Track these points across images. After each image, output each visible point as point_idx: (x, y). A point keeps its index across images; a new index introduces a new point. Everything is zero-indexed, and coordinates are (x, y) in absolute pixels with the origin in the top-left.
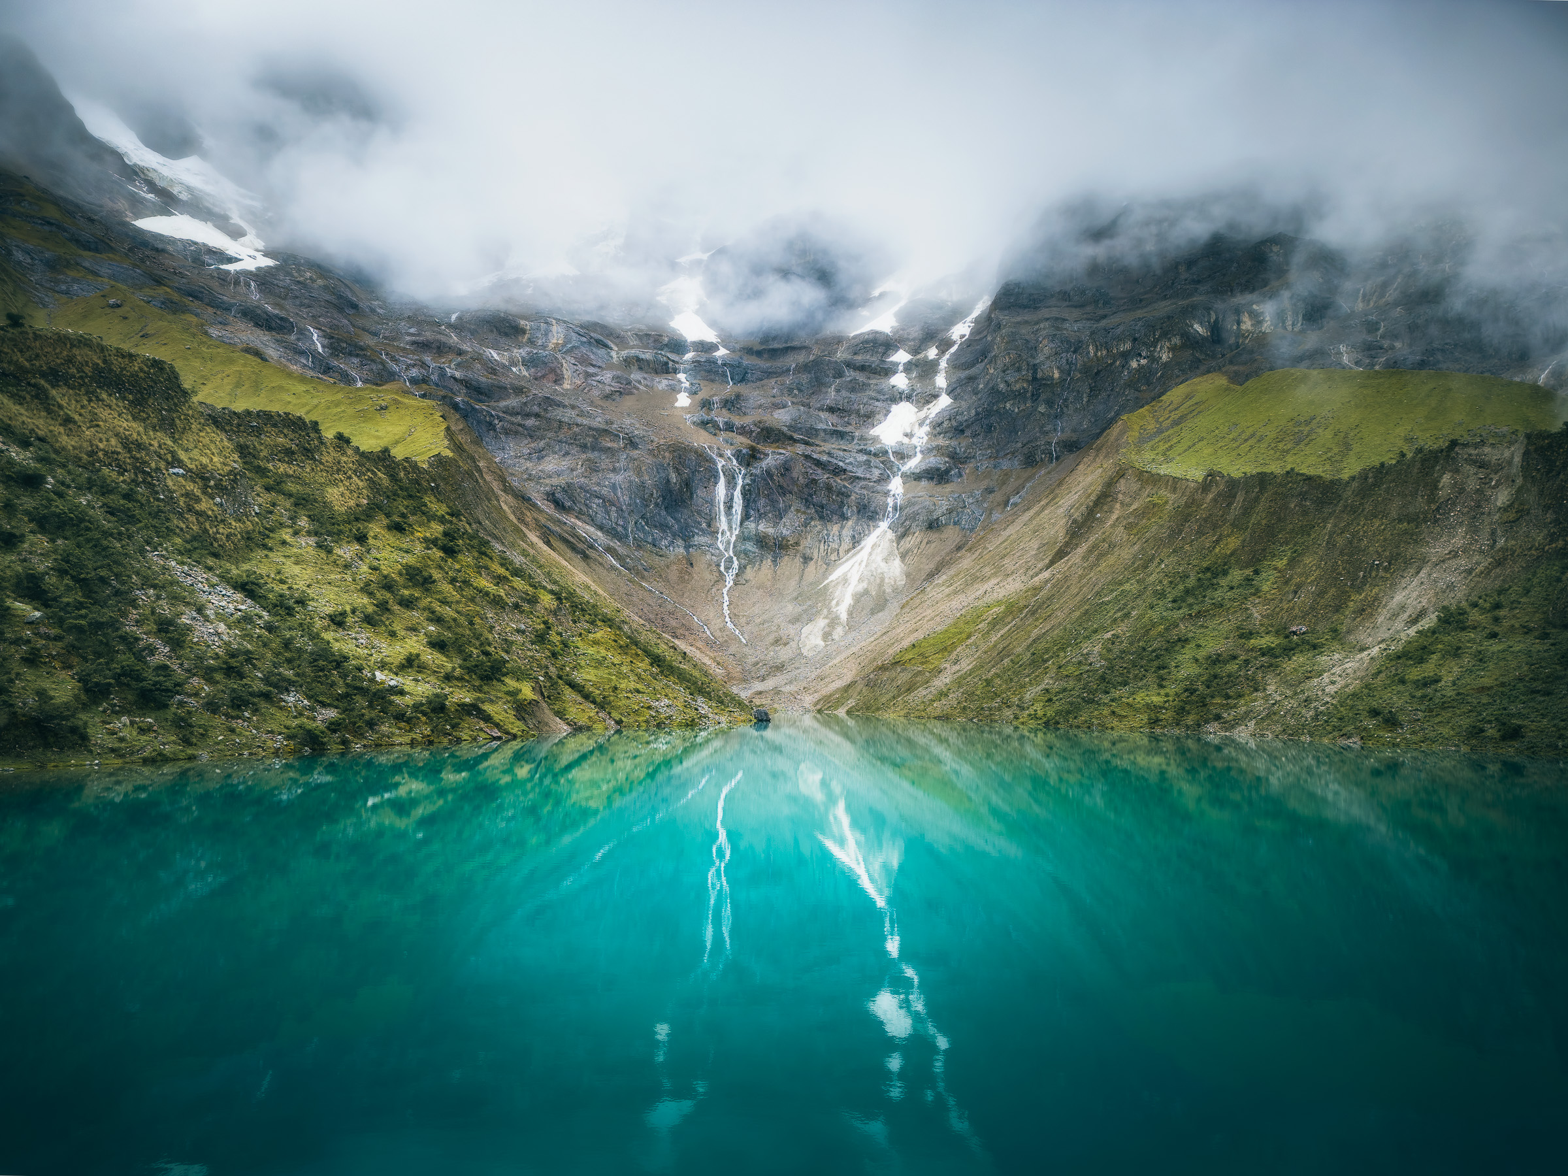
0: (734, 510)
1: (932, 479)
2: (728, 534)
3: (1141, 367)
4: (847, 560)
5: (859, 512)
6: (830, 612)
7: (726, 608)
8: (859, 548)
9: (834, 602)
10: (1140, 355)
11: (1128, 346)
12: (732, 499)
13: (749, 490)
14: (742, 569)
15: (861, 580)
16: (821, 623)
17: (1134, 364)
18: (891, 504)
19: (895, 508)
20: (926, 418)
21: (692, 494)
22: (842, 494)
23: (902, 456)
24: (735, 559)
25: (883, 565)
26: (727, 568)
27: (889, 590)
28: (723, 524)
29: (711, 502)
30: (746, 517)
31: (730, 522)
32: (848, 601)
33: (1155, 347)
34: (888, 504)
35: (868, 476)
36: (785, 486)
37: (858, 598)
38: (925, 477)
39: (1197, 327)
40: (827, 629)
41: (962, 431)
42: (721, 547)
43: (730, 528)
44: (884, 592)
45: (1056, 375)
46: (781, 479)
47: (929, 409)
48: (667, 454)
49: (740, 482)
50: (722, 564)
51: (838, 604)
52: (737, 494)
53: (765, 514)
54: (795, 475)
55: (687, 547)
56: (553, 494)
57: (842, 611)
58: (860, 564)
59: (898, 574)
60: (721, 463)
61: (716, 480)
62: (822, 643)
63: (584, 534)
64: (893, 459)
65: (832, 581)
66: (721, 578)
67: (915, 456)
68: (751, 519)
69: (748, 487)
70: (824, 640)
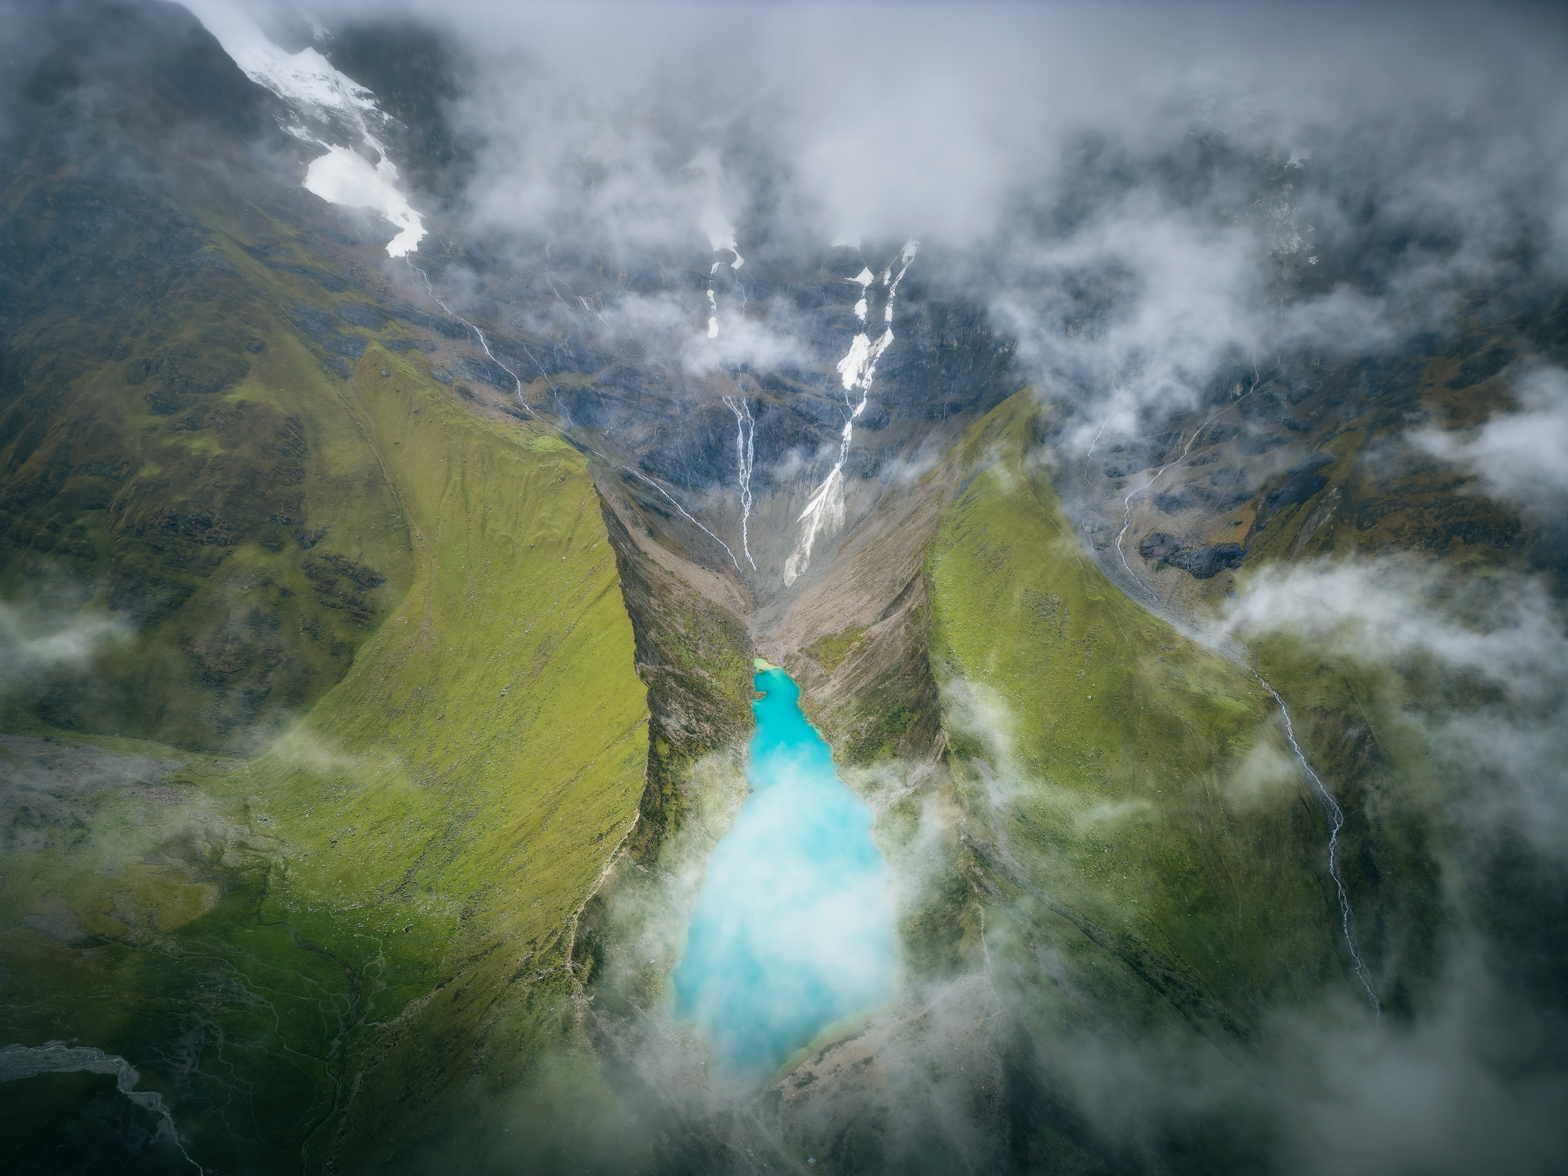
0: (748, 455)
1: (870, 426)
2: (745, 471)
3: (1004, 355)
4: (815, 498)
6: (801, 548)
7: (745, 538)
8: (823, 485)
9: (804, 539)
12: (747, 448)
13: (757, 441)
14: (754, 501)
15: (820, 520)
16: (796, 557)
18: (843, 451)
19: (845, 454)
20: (874, 357)
21: (723, 445)
23: (855, 399)
24: (750, 493)
25: (833, 506)
26: (745, 501)
27: (834, 531)
28: (742, 467)
29: (735, 451)
30: (756, 460)
31: (746, 463)
32: (812, 539)
34: (840, 450)
35: (831, 424)
36: (779, 434)
37: (820, 535)
38: (865, 426)
40: (799, 564)
41: (895, 376)
42: (741, 483)
43: (747, 469)
44: (832, 531)
45: (955, 344)
46: (777, 430)
47: (877, 345)
48: (706, 418)
49: (752, 433)
50: (743, 498)
51: (806, 542)
52: (750, 442)
53: (767, 457)
54: (785, 427)
55: (723, 485)
56: (643, 463)
57: (808, 546)
58: (821, 504)
59: (841, 515)
60: (740, 419)
61: (737, 431)
62: (795, 575)
63: (664, 492)
64: (848, 404)
65: (804, 518)
66: (742, 508)
67: (862, 401)
68: (759, 461)
69: (757, 437)
70: (797, 574)
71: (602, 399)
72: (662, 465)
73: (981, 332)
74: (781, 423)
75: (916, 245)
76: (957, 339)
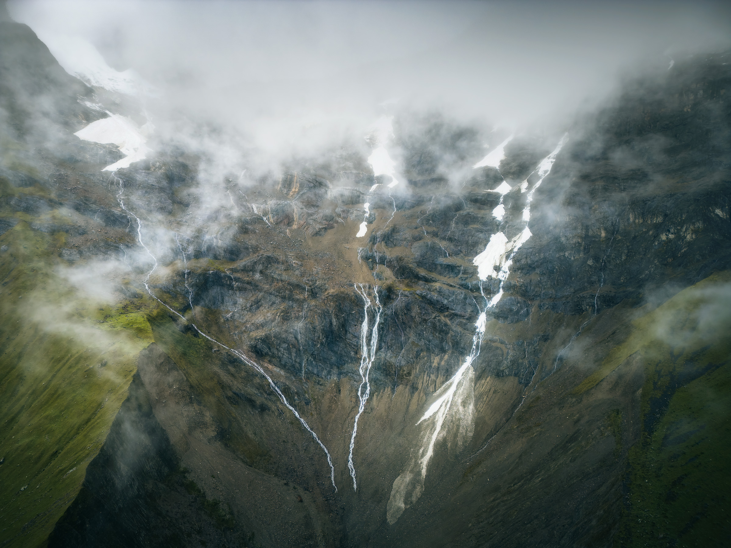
0: (372, 343)
1: (506, 318)
2: (368, 360)
3: (669, 241)
4: (440, 395)
5: (453, 346)
6: (416, 464)
7: (352, 442)
8: (450, 381)
9: (421, 451)
10: (669, 231)
11: (660, 219)
12: (371, 335)
13: (382, 328)
14: (371, 394)
15: (443, 427)
16: (408, 478)
17: (664, 237)
18: (475, 343)
19: (477, 346)
20: (511, 251)
21: (346, 332)
22: (443, 331)
23: (491, 290)
24: (368, 385)
25: (461, 408)
26: (363, 393)
27: (460, 443)
28: (365, 354)
29: (358, 337)
30: (379, 348)
31: (369, 351)
32: (430, 453)
33: (682, 227)
34: (472, 342)
35: (463, 313)
36: (406, 322)
37: (441, 446)
38: (502, 317)
39: (718, 212)
40: (410, 487)
41: (534, 269)
42: (361, 372)
43: (369, 357)
44: (457, 444)
45: (603, 234)
46: (404, 317)
47: (515, 241)
48: (332, 304)
49: (378, 319)
50: (360, 389)
51: (422, 456)
52: (375, 329)
53: (392, 345)
54: (413, 314)
55: (340, 374)
56: (256, 347)
58: (446, 405)
59: (470, 422)
60: (368, 303)
61: (363, 317)
62: (403, 506)
63: (270, 381)
64: (483, 294)
65: (425, 420)
66: (357, 402)
67: (498, 292)
68: (383, 350)
69: (382, 323)
70: (405, 503)
71: (234, 283)
72: (277, 349)
73: (634, 222)
74: (409, 310)
75: (552, 162)
76: (605, 229)
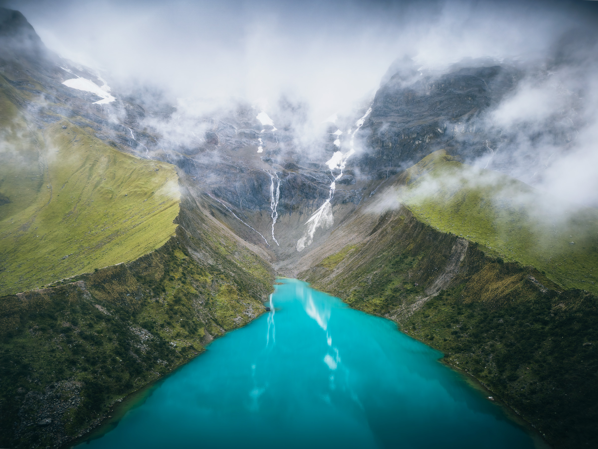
0: (277, 195)
1: (345, 183)
2: (275, 203)
3: (419, 144)
4: (315, 214)
5: (320, 196)
6: (307, 235)
7: (273, 232)
8: (319, 209)
9: (309, 231)
10: (419, 139)
11: (415, 135)
12: (276, 191)
13: (282, 188)
14: (279, 216)
15: (318, 222)
16: (304, 239)
17: (417, 143)
19: (332, 195)
20: (345, 158)
21: (262, 189)
22: (314, 189)
23: (336, 173)
24: (276, 213)
25: (326, 216)
26: (274, 216)
27: (328, 226)
28: (273, 201)
29: (269, 192)
30: (281, 197)
31: (275, 199)
32: (314, 230)
33: (424, 137)
34: (330, 193)
35: (323, 182)
36: (294, 186)
37: (318, 229)
38: (343, 183)
39: (439, 130)
40: (306, 241)
41: (357, 164)
42: (272, 208)
43: (275, 202)
44: (326, 227)
45: (390, 145)
46: (293, 183)
47: (346, 155)
48: (253, 175)
49: (279, 185)
50: (272, 215)
51: (310, 232)
52: (278, 189)
53: (287, 196)
54: (298, 182)
55: (260, 208)
56: (214, 191)
57: (312, 234)
58: (319, 216)
59: (331, 220)
60: (272, 177)
61: (271, 183)
62: (304, 246)
63: (225, 206)
64: (332, 175)
65: (309, 222)
66: (272, 220)
67: (340, 174)
68: (283, 198)
69: (282, 186)
70: (305, 245)
71: (195, 163)
72: (226, 194)
74: (295, 180)
75: (363, 121)
